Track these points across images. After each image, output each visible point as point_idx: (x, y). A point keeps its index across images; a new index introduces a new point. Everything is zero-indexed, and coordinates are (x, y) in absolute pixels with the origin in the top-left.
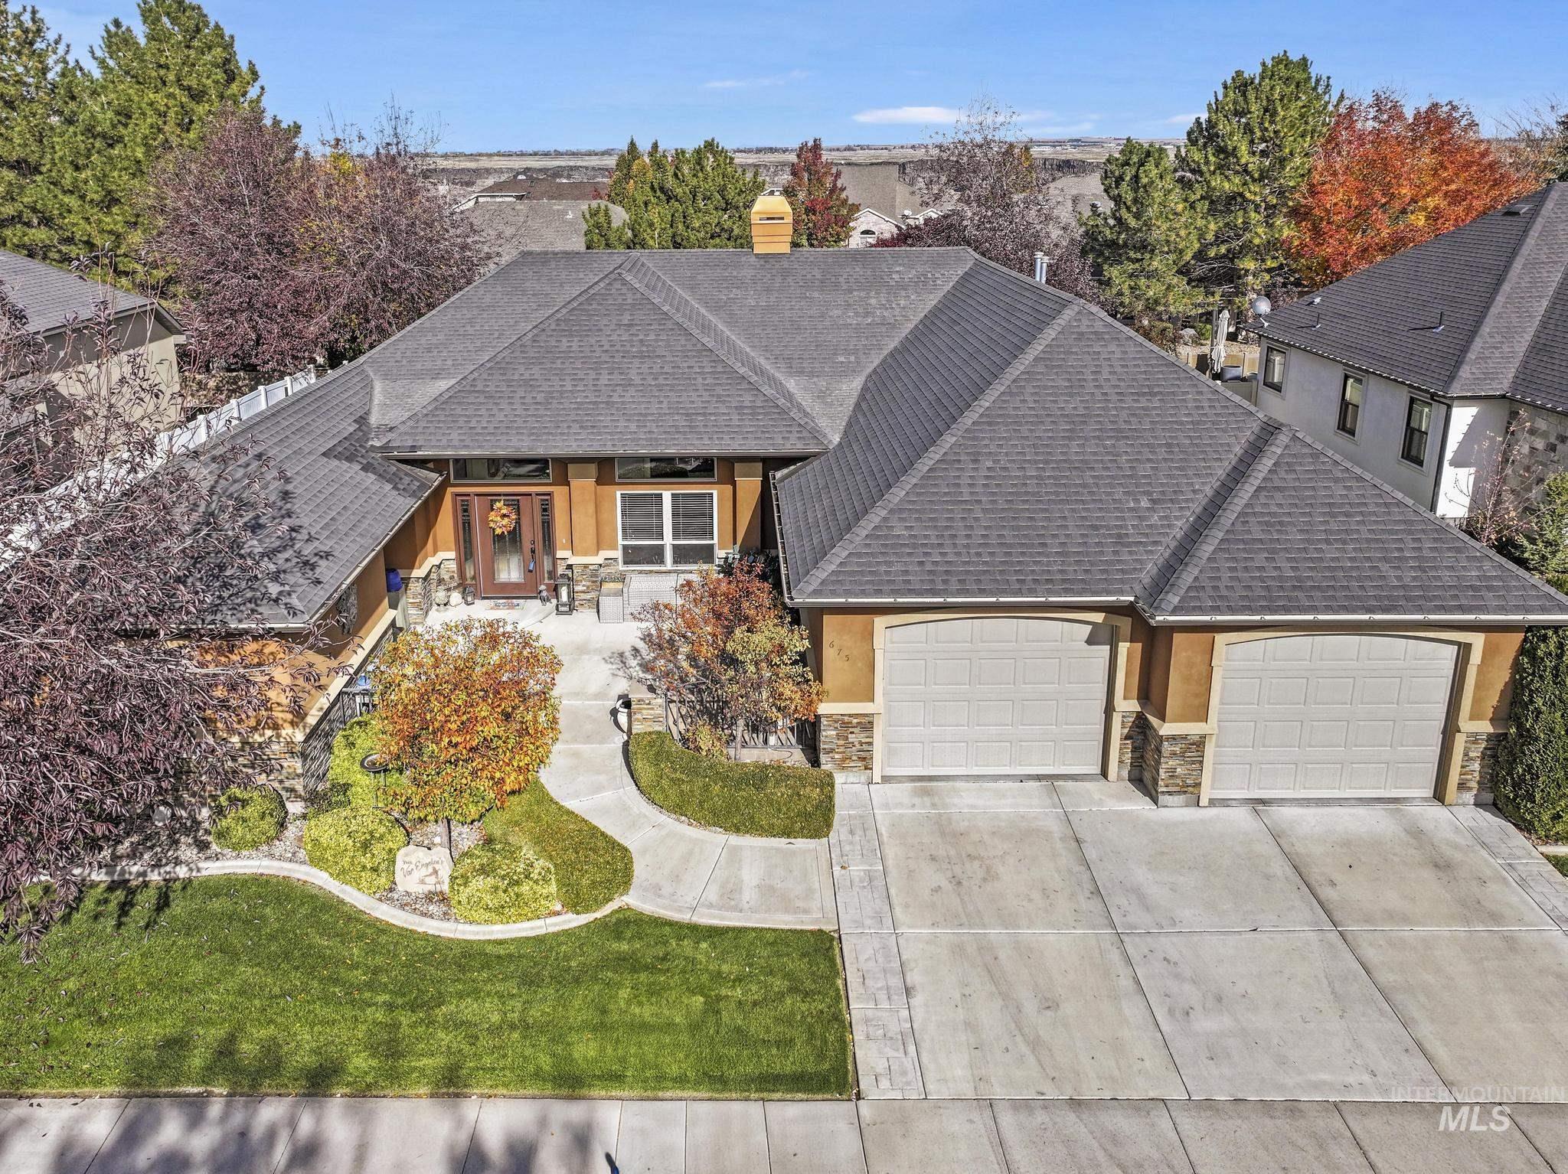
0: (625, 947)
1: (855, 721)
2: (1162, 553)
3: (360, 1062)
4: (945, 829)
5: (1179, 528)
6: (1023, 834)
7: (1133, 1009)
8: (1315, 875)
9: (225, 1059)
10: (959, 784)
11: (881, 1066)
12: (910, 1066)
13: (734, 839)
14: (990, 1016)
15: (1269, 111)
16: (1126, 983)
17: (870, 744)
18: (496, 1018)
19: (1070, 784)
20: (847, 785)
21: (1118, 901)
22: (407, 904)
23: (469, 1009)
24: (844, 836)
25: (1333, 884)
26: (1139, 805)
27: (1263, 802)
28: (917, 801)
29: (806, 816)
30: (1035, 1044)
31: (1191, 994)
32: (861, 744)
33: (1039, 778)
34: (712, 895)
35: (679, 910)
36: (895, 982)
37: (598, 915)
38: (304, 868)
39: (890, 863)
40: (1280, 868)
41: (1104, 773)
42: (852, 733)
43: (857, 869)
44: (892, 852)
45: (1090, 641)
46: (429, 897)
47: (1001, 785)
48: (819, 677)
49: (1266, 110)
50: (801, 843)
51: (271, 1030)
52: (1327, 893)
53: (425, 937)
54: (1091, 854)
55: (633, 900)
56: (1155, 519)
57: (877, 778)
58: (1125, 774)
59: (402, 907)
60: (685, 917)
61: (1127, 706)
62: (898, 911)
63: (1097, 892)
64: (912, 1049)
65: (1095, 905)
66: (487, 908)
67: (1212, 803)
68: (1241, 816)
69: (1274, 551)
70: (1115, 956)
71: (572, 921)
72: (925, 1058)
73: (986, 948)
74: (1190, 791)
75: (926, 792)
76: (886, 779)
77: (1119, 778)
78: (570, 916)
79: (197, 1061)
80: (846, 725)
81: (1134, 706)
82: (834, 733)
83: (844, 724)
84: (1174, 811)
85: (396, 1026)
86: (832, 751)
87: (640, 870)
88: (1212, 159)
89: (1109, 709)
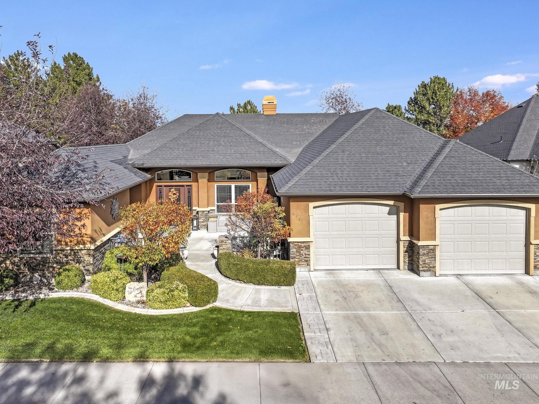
0: (214, 316)
1: (303, 245)
2: (413, 178)
4: (338, 283)
5: (418, 171)
6: (368, 285)
7: (419, 335)
8: (484, 295)
10: (343, 271)
11: (318, 352)
12: (329, 352)
13: (257, 287)
14: (361, 337)
15: (434, 93)
16: (414, 327)
17: (309, 255)
18: (162, 337)
19: (386, 271)
20: (301, 272)
21: (408, 303)
22: (130, 304)
23: (151, 334)
24: (300, 285)
25: (491, 298)
26: (413, 277)
27: (460, 275)
28: (327, 276)
29: (286, 275)
30: (380, 345)
31: (441, 330)
32: (306, 254)
33: (374, 269)
34: (249, 302)
35: (236, 307)
36: (322, 327)
37: (204, 308)
38: (90, 295)
39: (318, 293)
40: (469, 293)
41: (398, 268)
42: (302, 250)
43: (305, 295)
44: (318, 291)
45: (389, 213)
46: (138, 302)
47: (360, 271)
48: (289, 224)
49: (433, 93)
50: (284, 288)
51: (70, 341)
52: (489, 300)
53: (135, 314)
54: (396, 290)
55: (218, 304)
56: (409, 169)
57: (312, 269)
58: (406, 267)
59: (127, 305)
60: (239, 309)
61: (405, 238)
62: (322, 306)
63: (399, 301)
64: (330, 347)
65: (399, 305)
67: (441, 275)
68: (453, 280)
69: (453, 175)
70: (409, 319)
71: (194, 309)
72: (335, 349)
73: (357, 317)
74: (432, 270)
75: (331, 274)
76: (315, 270)
77: (404, 269)
79: (38, 351)
80: (300, 247)
81: (407, 238)
82: (295, 250)
83: (300, 246)
84: (426, 278)
85: (121, 339)
86: (295, 258)
87: (220, 295)
88: (417, 109)
89: (398, 240)
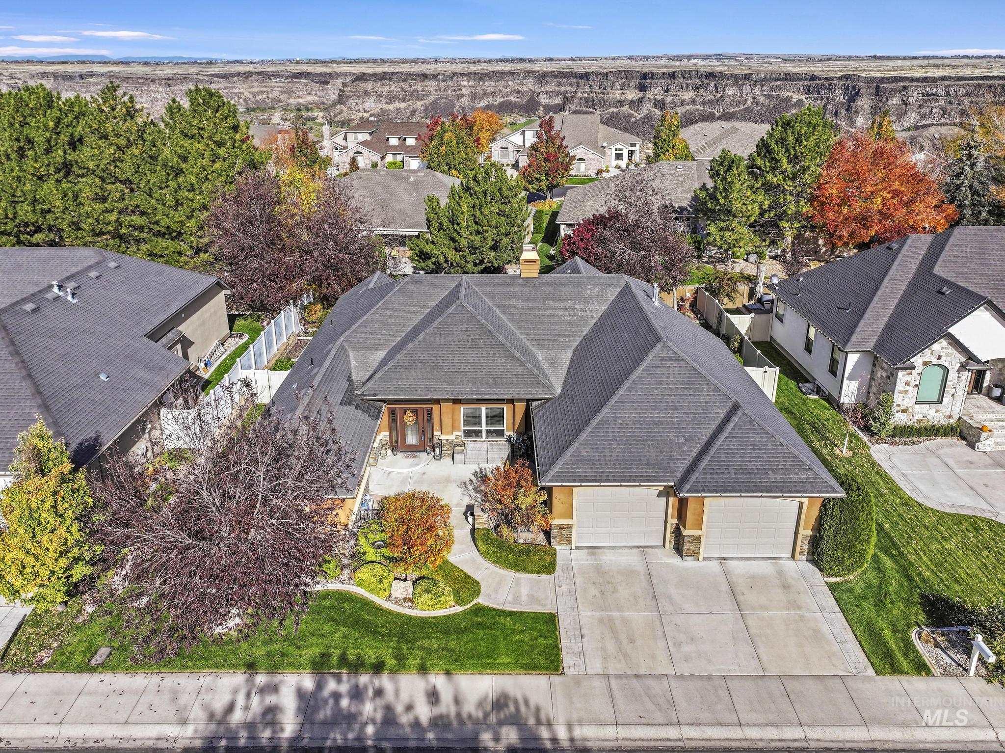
0: (479, 619)
1: (565, 527)
3: (391, 662)
4: (599, 570)
5: (695, 452)
6: (629, 573)
7: (661, 644)
8: (737, 590)
9: (343, 661)
10: (606, 550)
11: (571, 663)
12: (581, 663)
13: (518, 575)
14: (611, 646)
16: (660, 633)
17: (571, 535)
19: (650, 550)
20: (560, 549)
21: (662, 601)
22: (397, 602)
23: (426, 643)
24: (560, 573)
25: (743, 594)
26: (676, 560)
27: (724, 559)
28: (589, 558)
29: (546, 567)
30: (625, 655)
31: (683, 639)
32: (567, 535)
33: (638, 547)
34: (510, 598)
35: (498, 604)
36: (578, 633)
37: (468, 606)
38: (355, 587)
39: (577, 585)
40: (725, 588)
41: (664, 546)
42: (564, 531)
43: (565, 587)
44: (579, 581)
45: (659, 495)
46: (405, 599)
47: (623, 550)
50: (544, 577)
52: (740, 597)
53: (405, 615)
54: (655, 581)
55: (481, 600)
56: (685, 448)
57: (574, 548)
58: (672, 546)
59: (395, 603)
60: (500, 607)
61: (673, 521)
62: (580, 605)
63: (655, 597)
64: (582, 657)
65: (654, 603)
66: (429, 605)
67: (705, 559)
68: (715, 566)
70: (658, 623)
71: (459, 609)
72: (587, 660)
73: (611, 620)
74: (695, 555)
75: (593, 554)
76: (577, 548)
77: (670, 548)
78: (458, 607)
80: (562, 528)
81: (675, 521)
82: (557, 531)
84: (689, 563)
86: (556, 538)
87: (483, 589)
88: (768, 164)
89: (666, 522)
